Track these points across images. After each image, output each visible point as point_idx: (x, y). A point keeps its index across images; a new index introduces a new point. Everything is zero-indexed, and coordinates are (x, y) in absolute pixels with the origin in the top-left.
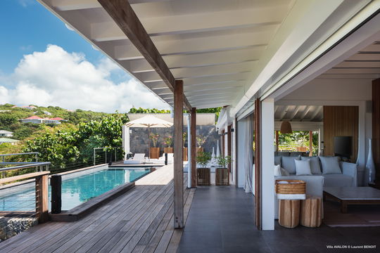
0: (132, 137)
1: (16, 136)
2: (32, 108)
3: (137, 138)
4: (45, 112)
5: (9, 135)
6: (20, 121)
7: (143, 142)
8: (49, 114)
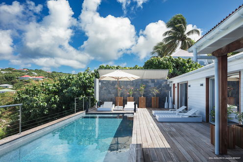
0: (101, 88)
1: (15, 88)
2: (25, 70)
3: (105, 89)
4: (33, 73)
5: (10, 87)
6: (17, 78)
7: (109, 92)
8: (36, 74)
